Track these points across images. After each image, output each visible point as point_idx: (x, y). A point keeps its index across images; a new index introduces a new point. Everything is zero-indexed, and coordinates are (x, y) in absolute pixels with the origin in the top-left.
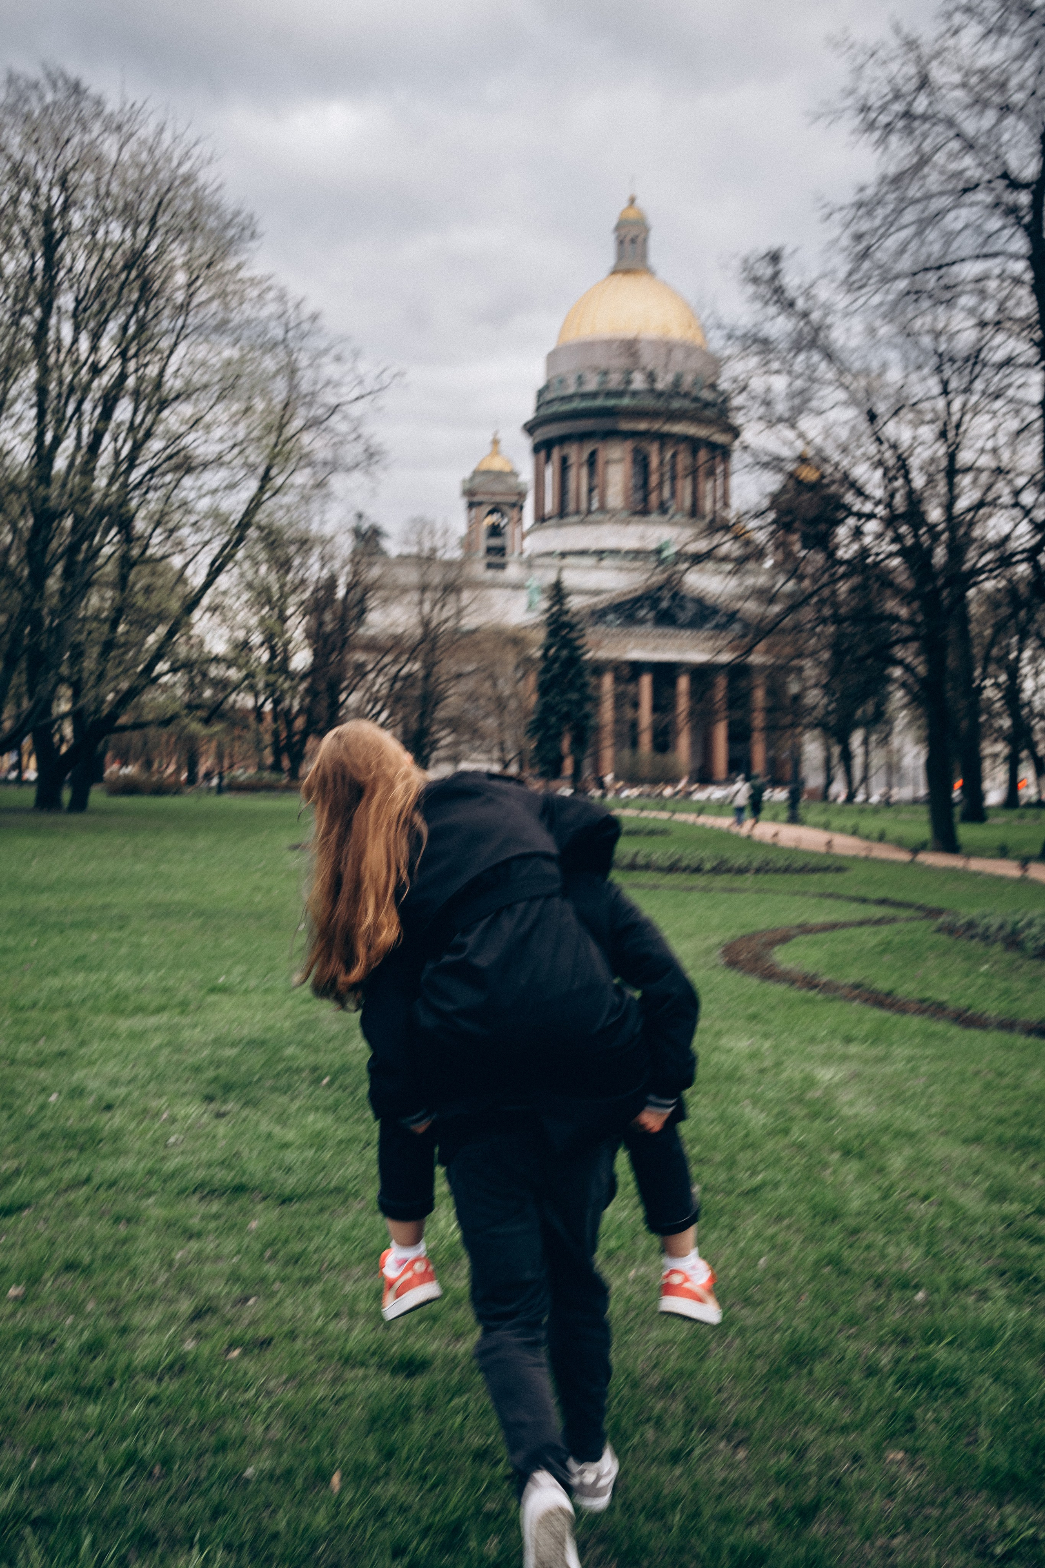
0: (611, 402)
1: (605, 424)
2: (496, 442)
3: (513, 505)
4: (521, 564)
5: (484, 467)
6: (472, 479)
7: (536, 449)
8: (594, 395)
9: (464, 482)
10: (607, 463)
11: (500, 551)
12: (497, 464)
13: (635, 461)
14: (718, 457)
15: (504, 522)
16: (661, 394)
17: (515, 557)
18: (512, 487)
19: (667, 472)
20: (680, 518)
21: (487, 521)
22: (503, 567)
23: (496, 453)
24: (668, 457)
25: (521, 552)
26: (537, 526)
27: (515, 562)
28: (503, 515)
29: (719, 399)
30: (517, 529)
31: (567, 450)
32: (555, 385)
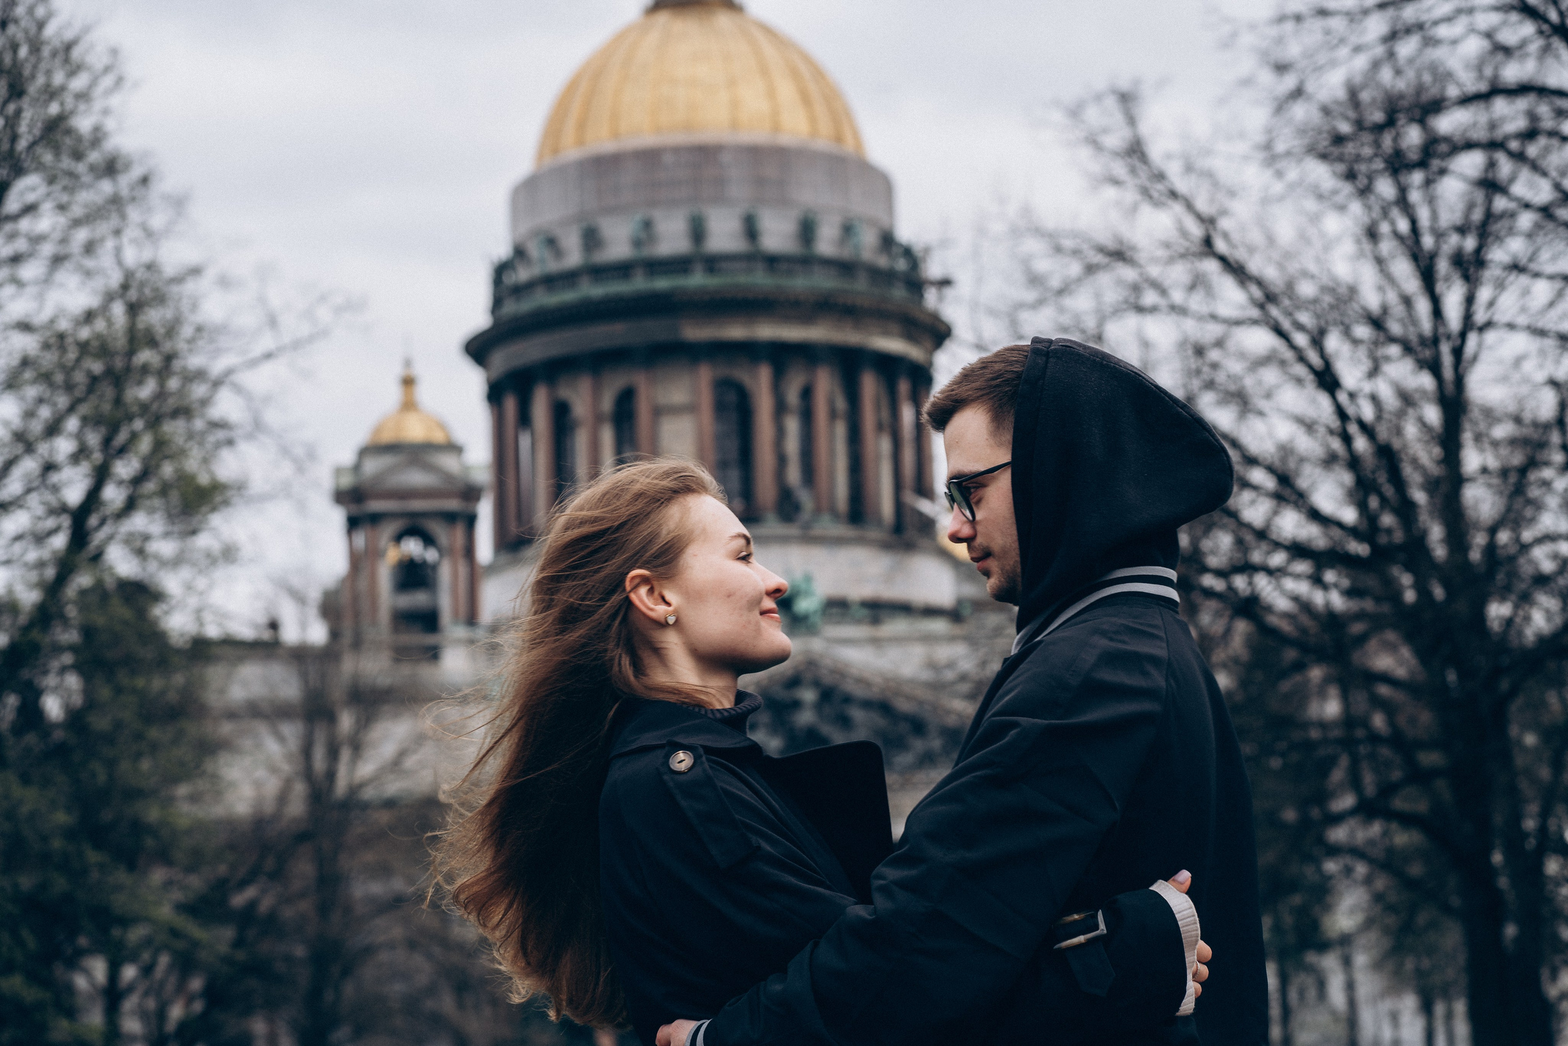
0: (662, 284)
1: (654, 330)
2: (408, 382)
3: (450, 518)
4: (472, 645)
5: (387, 437)
6: (357, 468)
7: (495, 394)
8: (623, 269)
9: (338, 471)
10: (658, 412)
11: (429, 620)
12: (415, 431)
13: (720, 408)
14: (904, 387)
15: (431, 555)
16: (772, 261)
17: (460, 632)
18: (448, 477)
19: (793, 425)
20: (828, 527)
21: (393, 555)
22: (433, 654)
23: (409, 405)
24: (793, 397)
25: (471, 618)
26: (504, 558)
27: (458, 642)
28: (428, 540)
29: (901, 265)
30: (463, 570)
31: (565, 392)
32: (534, 250)
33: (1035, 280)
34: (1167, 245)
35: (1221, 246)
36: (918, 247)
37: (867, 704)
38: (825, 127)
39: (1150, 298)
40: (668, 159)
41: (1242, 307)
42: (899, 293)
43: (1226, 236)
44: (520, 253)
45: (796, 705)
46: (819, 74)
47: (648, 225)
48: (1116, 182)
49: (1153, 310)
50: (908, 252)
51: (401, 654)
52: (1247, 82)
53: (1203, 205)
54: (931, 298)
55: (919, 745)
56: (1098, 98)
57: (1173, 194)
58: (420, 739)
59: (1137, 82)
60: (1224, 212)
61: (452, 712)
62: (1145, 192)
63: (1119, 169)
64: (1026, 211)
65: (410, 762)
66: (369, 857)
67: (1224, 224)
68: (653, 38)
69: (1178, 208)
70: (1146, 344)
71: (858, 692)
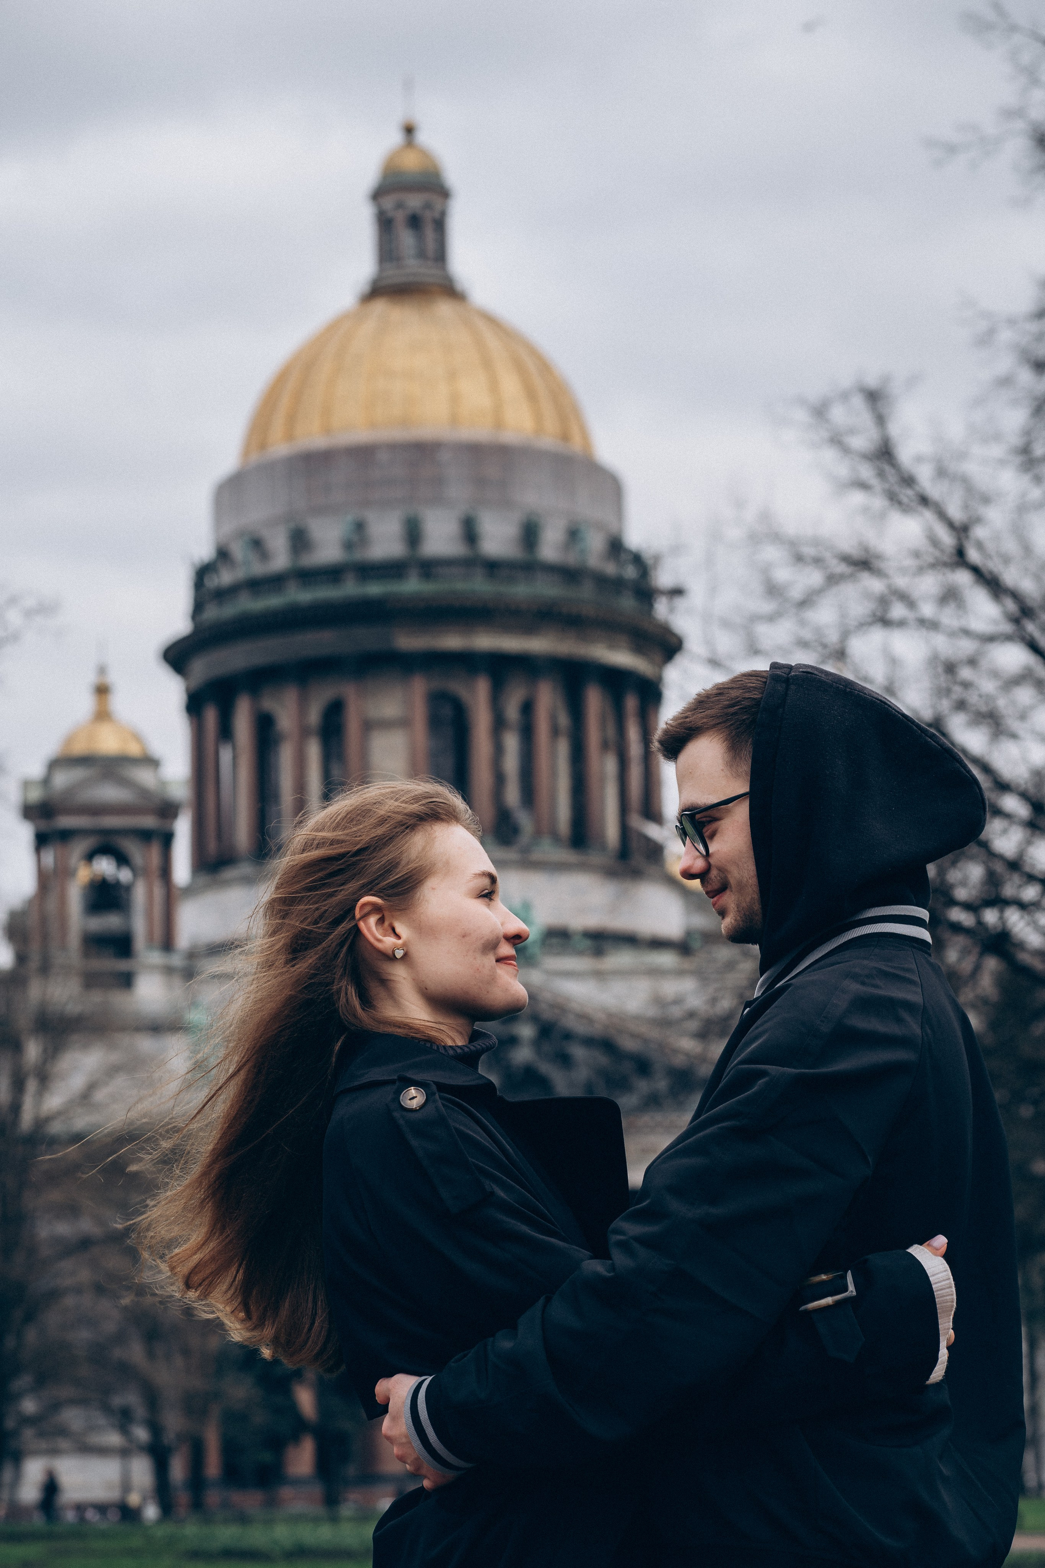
0: (374, 589)
1: (365, 638)
2: (102, 691)
3: (145, 836)
4: (169, 971)
5: (79, 748)
6: (46, 781)
7: (194, 705)
8: (333, 574)
9: (27, 784)
10: (369, 726)
11: (120, 945)
12: (108, 742)
13: (434, 722)
14: (631, 703)
15: (125, 875)
16: (493, 567)
17: (155, 957)
18: (144, 792)
19: (512, 742)
20: (548, 851)
21: (84, 874)
22: (126, 981)
23: (102, 715)
24: (512, 712)
25: (167, 944)
26: (203, 879)
27: (153, 968)
28: (122, 859)
29: (630, 572)
30: (158, 891)
31: (268, 704)
32: (238, 551)
33: (773, 590)
34: (917, 554)
35: (973, 555)
36: (647, 555)
37: (589, 1042)
38: (551, 425)
39: (898, 611)
40: (383, 457)
41: (995, 622)
42: (627, 603)
43: (980, 546)
44: (223, 555)
45: (513, 1041)
46: (545, 367)
47: (360, 527)
48: (863, 486)
49: (901, 624)
50: (637, 559)
51: (91, 981)
52: (1005, 381)
53: (955, 512)
54: (661, 608)
55: (643, 1086)
56: (845, 396)
57: (924, 500)
58: (113, 1071)
59: (887, 379)
60: (978, 520)
61: (146, 1044)
62: (893, 498)
63: (866, 472)
64: (765, 516)
65: (100, 1095)
66: (55, 1195)
67: (979, 532)
68: (369, 326)
69: (928, 515)
70: (893, 661)
71: (580, 1028)
